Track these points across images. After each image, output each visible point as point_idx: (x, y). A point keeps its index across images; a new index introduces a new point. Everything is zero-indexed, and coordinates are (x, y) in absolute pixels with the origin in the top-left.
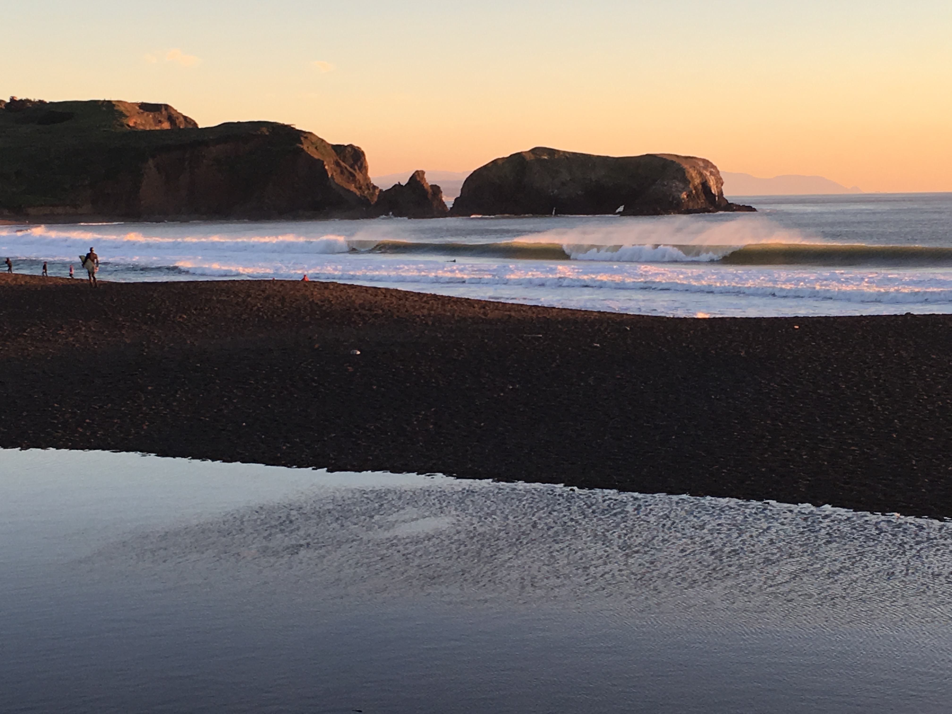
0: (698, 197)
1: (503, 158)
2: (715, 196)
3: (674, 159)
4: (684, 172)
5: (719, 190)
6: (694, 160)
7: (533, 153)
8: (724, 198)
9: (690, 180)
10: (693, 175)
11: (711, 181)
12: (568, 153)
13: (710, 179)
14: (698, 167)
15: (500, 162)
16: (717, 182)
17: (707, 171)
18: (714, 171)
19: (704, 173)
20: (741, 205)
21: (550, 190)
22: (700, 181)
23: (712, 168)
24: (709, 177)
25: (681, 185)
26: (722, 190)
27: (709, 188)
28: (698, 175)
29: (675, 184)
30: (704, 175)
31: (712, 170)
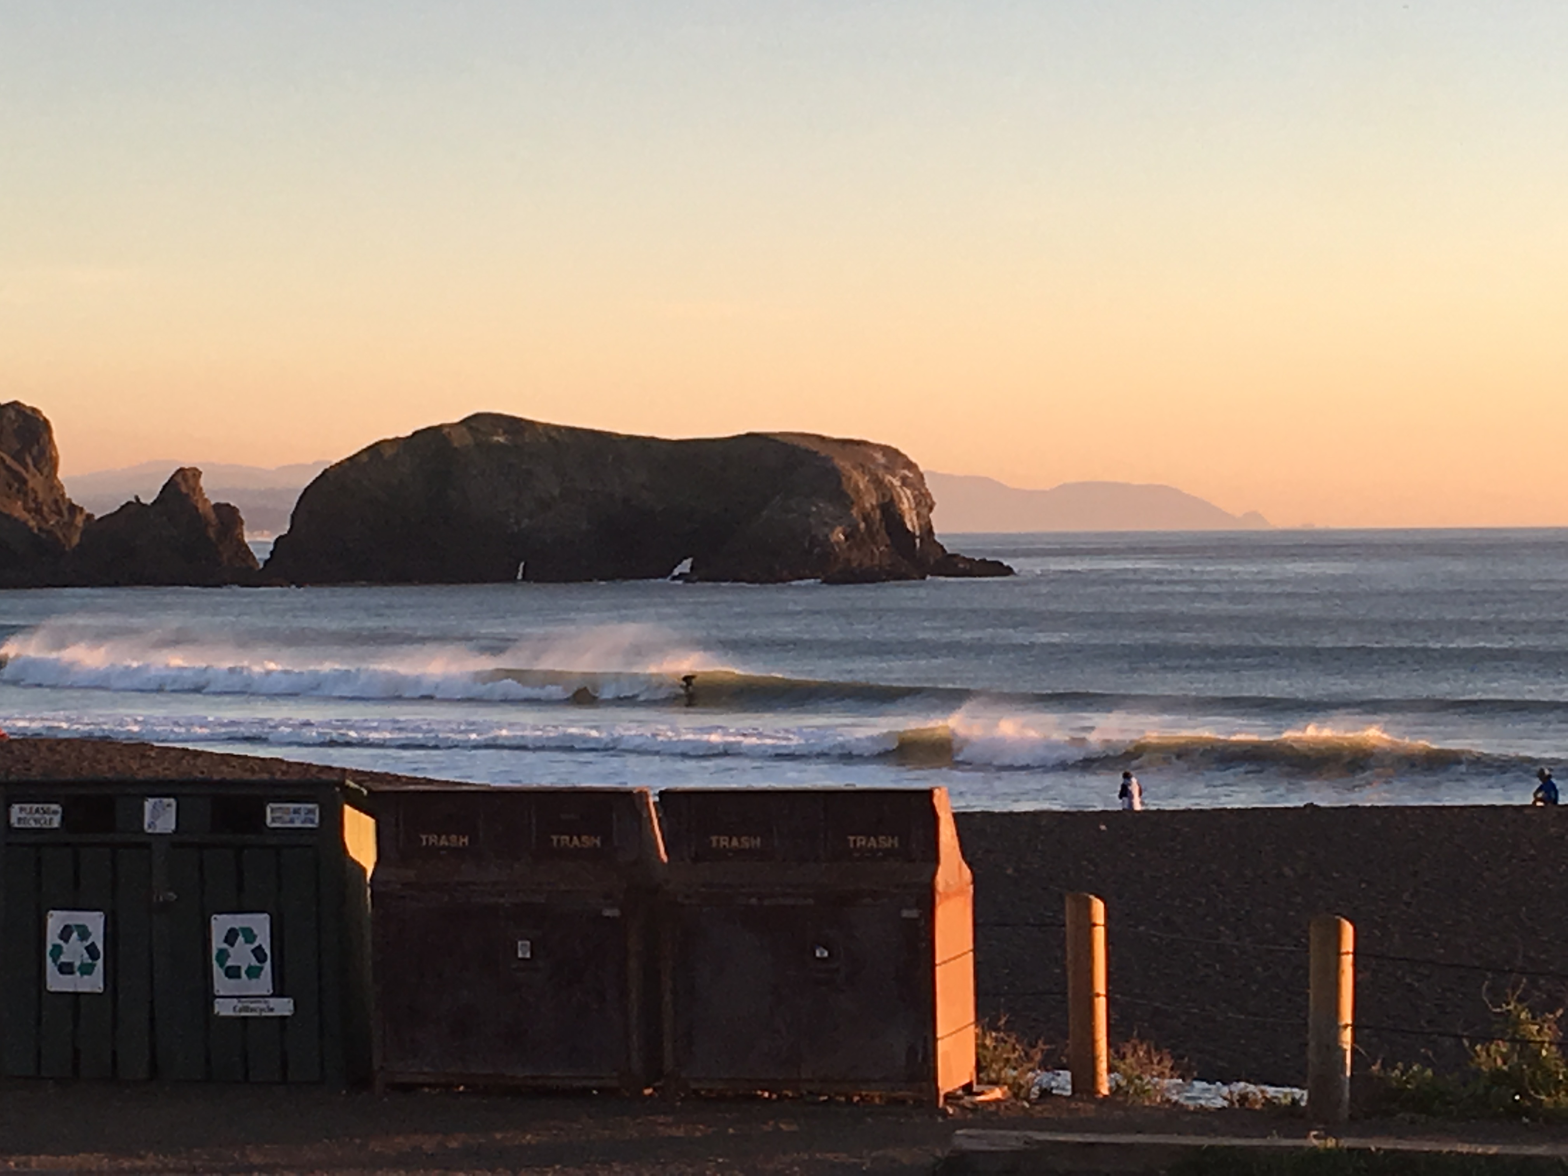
0: (873, 540)
1: (397, 440)
2: (912, 536)
3: (814, 447)
4: (839, 477)
5: (923, 523)
6: (863, 448)
7: (470, 428)
8: (936, 543)
9: (853, 496)
10: (862, 486)
11: (905, 500)
13: (902, 494)
14: (872, 467)
15: (388, 452)
16: (918, 504)
17: (894, 476)
18: (911, 475)
19: (886, 480)
20: (977, 559)
21: (512, 520)
22: (877, 500)
23: (904, 468)
24: (899, 489)
25: (831, 509)
26: (929, 522)
27: (898, 517)
28: (871, 486)
29: (817, 506)
30: (886, 486)
31: (906, 472)
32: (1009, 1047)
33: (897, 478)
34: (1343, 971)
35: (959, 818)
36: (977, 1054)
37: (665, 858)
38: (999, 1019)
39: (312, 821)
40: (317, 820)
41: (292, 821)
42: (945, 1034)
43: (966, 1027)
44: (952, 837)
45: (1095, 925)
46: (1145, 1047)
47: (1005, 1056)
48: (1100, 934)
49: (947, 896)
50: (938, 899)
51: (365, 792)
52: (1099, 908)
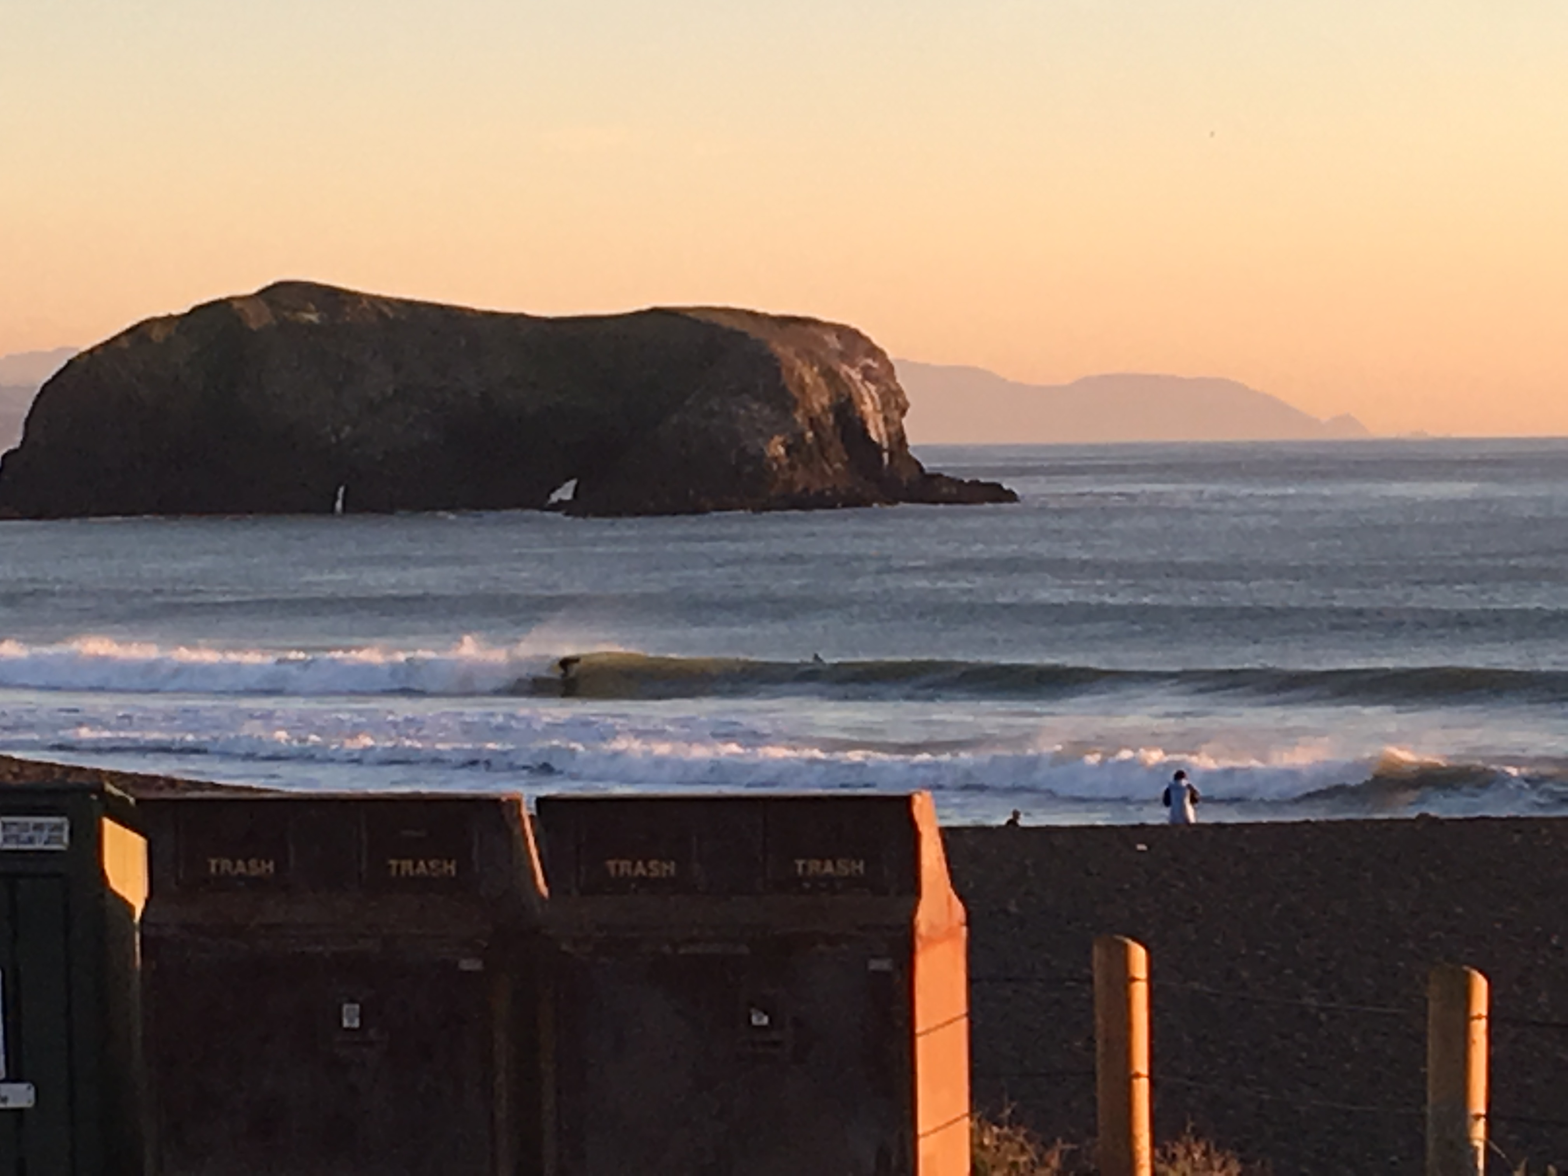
0: (822, 451)
1: (170, 318)
2: (877, 448)
3: (747, 327)
4: (778, 370)
5: (892, 429)
6: (812, 329)
7: (271, 303)
8: (910, 457)
9: (796, 394)
10: (808, 379)
11: (867, 399)
12: (388, 301)
13: (864, 392)
14: (822, 353)
15: (157, 335)
16: (885, 405)
17: (853, 366)
18: (875, 365)
19: (842, 374)
20: (966, 480)
21: (328, 428)
22: (831, 399)
23: (868, 356)
24: (859, 385)
25: (767, 411)
26: (901, 429)
27: (858, 423)
28: (821, 381)
29: (746, 408)
30: (842, 380)
31: (870, 361)
32: (1016, 1147)
33: (858, 369)
34: (1474, 1042)
35: (948, 834)
36: (973, 1157)
37: (544, 890)
38: (1001, 1110)
39: (60, 842)
40: (66, 839)
41: (31, 840)
42: (930, 1128)
43: (957, 1120)
44: (939, 859)
45: (1134, 980)
46: (1203, 1146)
47: (1010, 1158)
48: (1140, 992)
49: (931, 941)
50: (919, 945)
51: (132, 800)
52: (1139, 955)
